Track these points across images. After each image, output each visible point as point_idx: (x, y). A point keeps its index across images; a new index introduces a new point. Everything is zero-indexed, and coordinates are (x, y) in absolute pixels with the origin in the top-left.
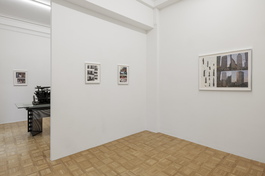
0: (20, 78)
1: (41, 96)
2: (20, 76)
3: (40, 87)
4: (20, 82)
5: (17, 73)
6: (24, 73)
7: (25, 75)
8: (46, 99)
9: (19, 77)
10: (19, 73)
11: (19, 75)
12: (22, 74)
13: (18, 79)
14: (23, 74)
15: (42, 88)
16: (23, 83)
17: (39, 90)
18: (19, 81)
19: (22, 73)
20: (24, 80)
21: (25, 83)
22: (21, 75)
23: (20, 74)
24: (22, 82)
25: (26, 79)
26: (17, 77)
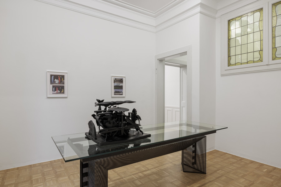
0: (56, 84)
1: (110, 123)
2: (57, 81)
3: (103, 101)
4: (56, 92)
5: (51, 76)
6: (63, 77)
7: (64, 79)
8: (120, 131)
9: (54, 82)
10: (54, 75)
11: (54, 80)
12: (59, 78)
13: (53, 87)
14: (61, 78)
15: (106, 105)
16: (60, 93)
17: (100, 108)
18: (55, 90)
19: (60, 76)
20: (63, 87)
21: (64, 93)
22: (57, 79)
23: (56, 77)
24: (59, 91)
25: (66, 86)
26: (51, 83)
